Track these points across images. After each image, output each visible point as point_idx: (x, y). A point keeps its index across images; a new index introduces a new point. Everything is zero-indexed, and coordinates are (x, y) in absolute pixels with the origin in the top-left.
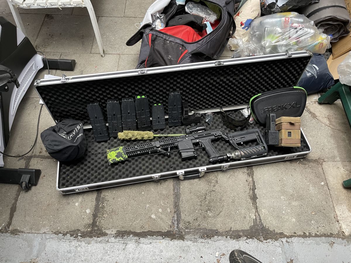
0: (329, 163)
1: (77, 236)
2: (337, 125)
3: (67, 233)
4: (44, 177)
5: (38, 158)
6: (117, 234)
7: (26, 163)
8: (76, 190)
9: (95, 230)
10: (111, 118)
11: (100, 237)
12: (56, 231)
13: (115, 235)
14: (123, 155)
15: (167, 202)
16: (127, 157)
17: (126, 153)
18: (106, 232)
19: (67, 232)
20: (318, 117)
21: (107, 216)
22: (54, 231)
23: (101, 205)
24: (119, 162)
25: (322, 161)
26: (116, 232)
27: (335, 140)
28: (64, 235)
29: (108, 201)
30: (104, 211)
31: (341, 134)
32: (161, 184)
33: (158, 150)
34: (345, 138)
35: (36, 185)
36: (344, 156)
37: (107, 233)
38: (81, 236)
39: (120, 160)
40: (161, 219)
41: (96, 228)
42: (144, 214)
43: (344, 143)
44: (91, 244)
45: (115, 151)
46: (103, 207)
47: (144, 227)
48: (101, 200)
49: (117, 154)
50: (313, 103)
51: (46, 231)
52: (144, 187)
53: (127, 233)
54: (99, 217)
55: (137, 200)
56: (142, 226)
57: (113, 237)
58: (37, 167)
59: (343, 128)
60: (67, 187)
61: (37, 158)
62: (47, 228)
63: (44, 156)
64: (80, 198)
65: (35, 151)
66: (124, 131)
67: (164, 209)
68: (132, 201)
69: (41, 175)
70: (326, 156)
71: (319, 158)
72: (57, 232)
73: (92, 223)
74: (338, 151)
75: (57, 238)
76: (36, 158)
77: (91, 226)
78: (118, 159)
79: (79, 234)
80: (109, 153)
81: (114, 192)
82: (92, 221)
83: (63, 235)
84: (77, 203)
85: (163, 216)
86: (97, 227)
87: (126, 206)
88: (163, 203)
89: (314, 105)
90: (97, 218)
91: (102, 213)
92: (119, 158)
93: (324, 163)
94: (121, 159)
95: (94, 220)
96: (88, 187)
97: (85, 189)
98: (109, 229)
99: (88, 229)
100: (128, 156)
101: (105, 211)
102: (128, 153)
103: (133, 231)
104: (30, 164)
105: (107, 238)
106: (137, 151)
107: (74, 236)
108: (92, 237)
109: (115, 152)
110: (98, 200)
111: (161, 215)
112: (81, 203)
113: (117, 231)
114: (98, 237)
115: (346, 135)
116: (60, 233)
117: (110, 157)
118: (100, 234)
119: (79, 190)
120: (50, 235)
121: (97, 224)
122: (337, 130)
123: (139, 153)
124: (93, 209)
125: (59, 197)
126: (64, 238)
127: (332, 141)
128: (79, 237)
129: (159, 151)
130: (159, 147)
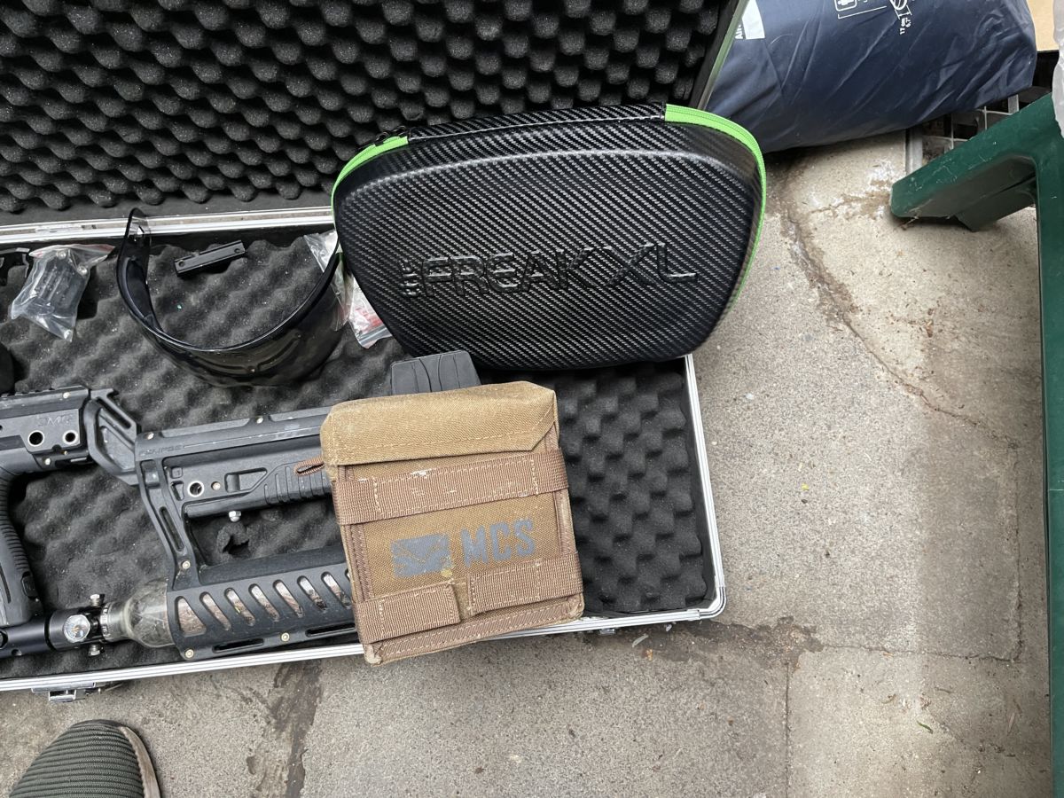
0: (842, 658)
2: (974, 387)
20: (859, 316)
25: (801, 638)
27: (924, 496)
31: (980, 453)
34: (996, 486)
36: (955, 619)
43: (984, 524)
50: (858, 206)
59: (1003, 408)
70: (831, 609)
71: (786, 623)
74: (923, 580)
89: (860, 223)
93: (807, 658)
115: (1009, 462)
122: (965, 419)
127: (907, 500)
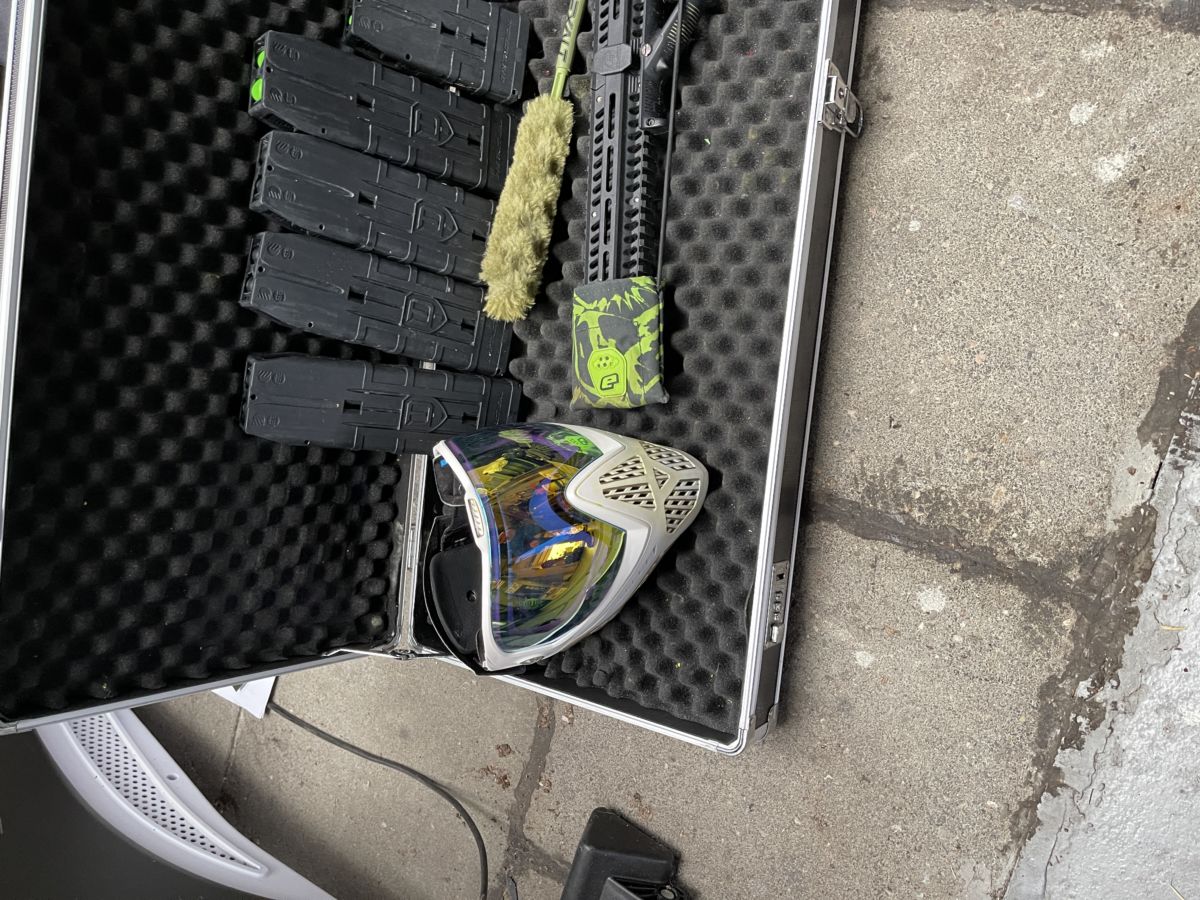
1: (1094, 705)
3: (1044, 762)
4: (646, 801)
5: (533, 802)
6: (1166, 441)
7: (543, 874)
8: (774, 638)
9: (1086, 583)
10: (375, 324)
11: (1149, 557)
12: (1007, 823)
13: (1168, 456)
14: (628, 303)
15: (1037, 57)
16: (644, 281)
17: (618, 276)
18: (1128, 511)
19: (1036, 762)
21: (1003, 490)
22: (1006, 838)
23: (916, 514)
24: (665, 339)
26: (1150, 447)
28: (1053, 781)
29: (900, 461)
30: (963, 499)
32: (887, 98)
33: (654, 62)
35: (676, 859)
37: (1137, 509)
38: (1099, 683)
39: (652, 326)
40: (1151, 110)
41: (1074, 575)
42: (1070, 236)
44: (1181, 627)
45: (588, 350)
46: (935, 502)
47: (1176, 246)
48: (879, 506)
49: (613, 341)
51: (985, 886)
52: (873, 211)
53: (1179, 373)
54: (997, 538)
55: (953, 272)
56: (1163, 255)
57: (1180, 468)
58: (578, 825)
60: (736, 688)
61: (529, 805)
62: (966, 872)
63: (527, 767)
64: (830, 629)
65: (488, 808)
66: (482, 276)
67: (1082, 82)
68: (951, 305)
69: (626, 813)
72: (1015, 824)
73: (1022, 589)
75: (1064, 835)
76: (526, 811)
77: (1046, 602)
78: (647, 341)
79: (1082, 690)
80: (595, 391)
81: (852, 413)
82: (1012, 590)
83: (1055, 794)
84: (858, 655)
85: (1135, 96)
86: (1068, 568)
87: (972, 354)
88: (1032, 90)
90: (1000, 558)
91: (972, 513)
92: (643, 331)
94: (648, 324)
95: (1004, 575)
96: (775, 561)
97: (781, 585)
98: (1108, 487)
99: (1062, 628)
100: (640, 274)
101: (962, 493)
102: (623, 271)
103: (1181, 327)
104: (550, 851)
105: (1176, 515)
106: (626, 213)
107: (1082, 728)
108: (1136, 612)
109: (595, 348)
110: (871, 526)
111: (1123, 112)
112: (863, 633)
113: (1144, 442)
114: (1146, 575)
116: (1031, 804)
117: (620, 388)
118: (1125, 558)
119: (772, 625)
120: (1023, 869)
121: (1043, 561)
123: (643, 197)
124: (923, 566)
125: (783, 751)
126: (1075, 792)
128: (1099, 698)
129: (661, 54)
130: (636, 58)
